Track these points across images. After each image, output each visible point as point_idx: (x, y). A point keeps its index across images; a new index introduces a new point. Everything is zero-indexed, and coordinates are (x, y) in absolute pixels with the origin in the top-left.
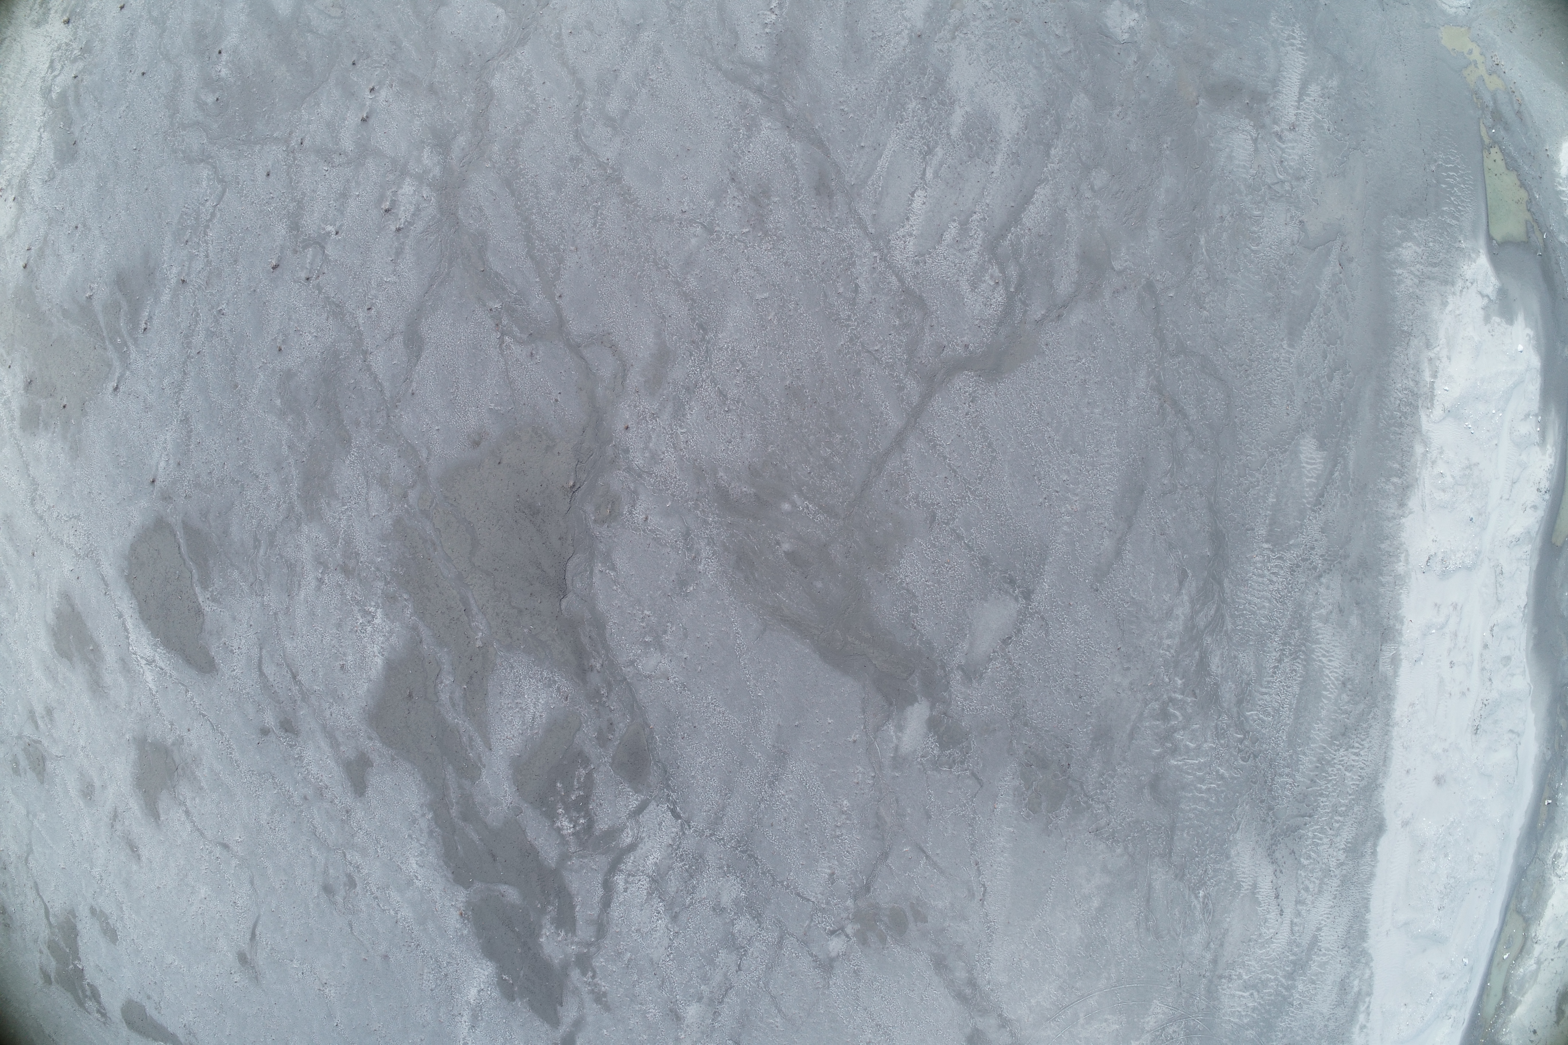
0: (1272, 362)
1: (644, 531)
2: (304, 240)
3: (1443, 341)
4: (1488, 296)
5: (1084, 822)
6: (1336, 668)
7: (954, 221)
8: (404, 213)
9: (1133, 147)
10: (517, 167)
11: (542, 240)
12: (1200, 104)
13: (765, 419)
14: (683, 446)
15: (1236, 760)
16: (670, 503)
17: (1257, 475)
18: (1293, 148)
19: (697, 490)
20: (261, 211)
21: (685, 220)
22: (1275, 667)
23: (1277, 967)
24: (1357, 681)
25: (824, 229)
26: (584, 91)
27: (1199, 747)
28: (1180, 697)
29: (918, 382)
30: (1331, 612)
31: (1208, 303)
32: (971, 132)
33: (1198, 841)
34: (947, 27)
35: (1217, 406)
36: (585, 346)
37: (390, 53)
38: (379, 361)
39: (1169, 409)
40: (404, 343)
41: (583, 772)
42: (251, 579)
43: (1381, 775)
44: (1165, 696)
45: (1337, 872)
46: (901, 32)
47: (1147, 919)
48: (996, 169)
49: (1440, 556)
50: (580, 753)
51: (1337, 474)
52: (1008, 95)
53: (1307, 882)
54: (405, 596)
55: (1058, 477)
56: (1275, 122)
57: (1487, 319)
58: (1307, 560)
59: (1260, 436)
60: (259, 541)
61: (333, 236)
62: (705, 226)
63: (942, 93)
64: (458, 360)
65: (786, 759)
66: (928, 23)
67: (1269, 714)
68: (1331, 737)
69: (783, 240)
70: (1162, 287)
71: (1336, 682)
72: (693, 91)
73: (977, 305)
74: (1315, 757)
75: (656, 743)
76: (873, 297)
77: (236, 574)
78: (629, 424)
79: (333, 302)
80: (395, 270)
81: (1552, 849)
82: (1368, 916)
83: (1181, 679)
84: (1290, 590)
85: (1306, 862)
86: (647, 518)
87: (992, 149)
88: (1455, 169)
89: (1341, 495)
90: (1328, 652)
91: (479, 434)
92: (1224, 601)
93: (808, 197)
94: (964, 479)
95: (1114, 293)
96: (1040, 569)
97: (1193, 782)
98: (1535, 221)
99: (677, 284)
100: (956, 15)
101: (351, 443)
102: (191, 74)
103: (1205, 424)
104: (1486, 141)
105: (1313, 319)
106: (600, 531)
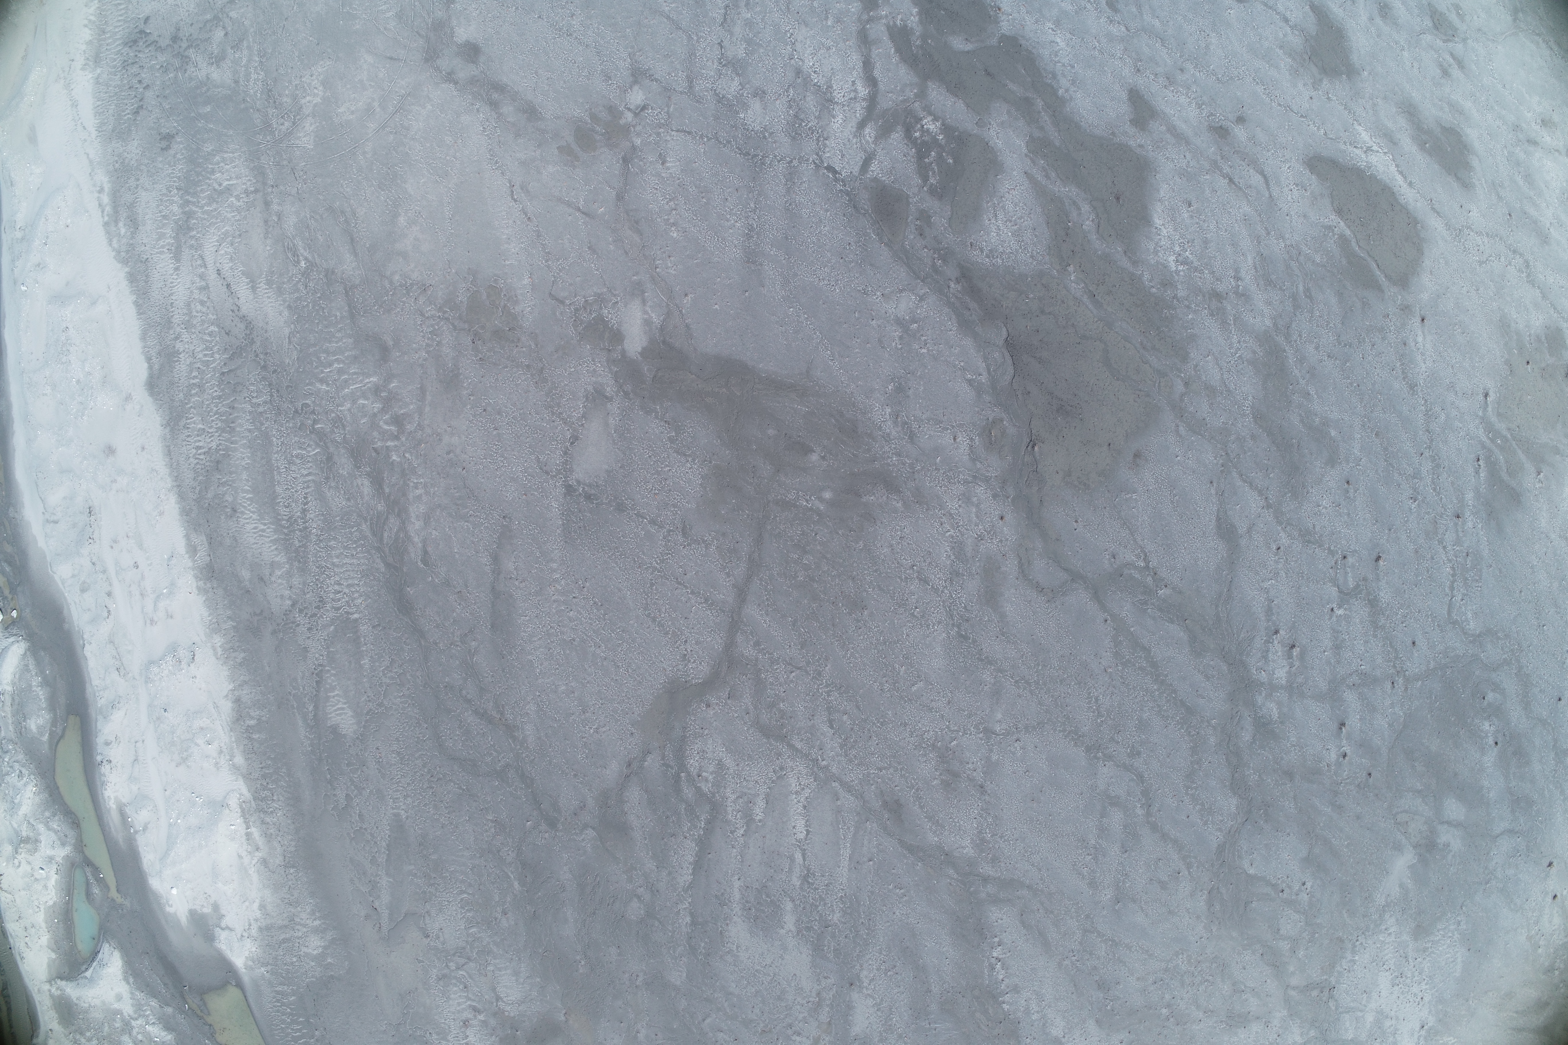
0: (409, 793)
1: (953, 427)
2: (1360, 593)
3: (251, 871)
4: (223, 929)
5: (440, 293)
6: (248, 523)
7: (760, 821)
8: (1277, 649)
9: (613, 950)
10: (1187, 729)
11: (1140, 668)
12: (562, 1015)
13: (876, 571)
14: (944, 519)
15: (314, 402)
16: (938, 460)
17: (388, 681)
18: (459, 1004)
19: (917, 482)
20: (1409, 606)
21: (1013, 733)
22: (307, 504)
23: (205, 219)
24: (223, 517)
25: (880, 770)
26: (1148, 823)
27: (354, 402)
28: (389, 443)
29: (743, 656)
30: (270, 575)
31: (491, 827)
32: (773, 911)
33: (324, 313)
34: (828, 1002)
35: (448, 732)
36: (1067, 581)
37: (1340, 796)
38: (1253, 502)
39: (494, 713)
40: (1236, 528)
41: (932, 181)
42: (1302, 258)
43: (168, 437)
44: (403, 439)
45: (178, 329)
46: (870, 982)
47: (347, 221)
48: (737, 884)
49: (184, 665)
50: (941, 197)
51: (311, 708)
52: (749, 958)
53: (204, 310)
54: (1154, 290)
55: (579, 612)
56: (485, 1023)
57: (216, 907)
58: (312, 616)
59: (397, 718)
60: (1306, 296)
61: (1335, 605)
62: (993, 733)
63: (812, 937)
64: (1181, 529)
65: (746, 257)
66: (847, 1000)
67: (297, 457)
68: (229, 455)
69: (916, 746)
70: (540, 827)
71: (243, 509)
72: (1047, 858)
73: (711, 748)
74: (239, 432)
75: (874, 231)
76: (812, 722)
77: (1318, 260)
78: (1001, 523)
79: (1314, 544)
80: (1267, 593)
82: (134, 297)
83: (394, 460)
84: (318, 582)
85: (212, 328)
86: (955, 439)
87: (747, 902)
88: (295, 1039)
89: (299, 690)
90: (261, 536)
91: (1138, 465)
92: (378, 549)
93: (906, 795)
94: (667, 579)
95: (585, 806)
96: (566, 519)
97: (349, 367)
98: (201, 1018)
99: (1000, 670)
100: (824, 1017)
101: (1253, 418)
102: (1516, 714)
103: (455, 711)
105: (385, 848)
106: (996, 413)
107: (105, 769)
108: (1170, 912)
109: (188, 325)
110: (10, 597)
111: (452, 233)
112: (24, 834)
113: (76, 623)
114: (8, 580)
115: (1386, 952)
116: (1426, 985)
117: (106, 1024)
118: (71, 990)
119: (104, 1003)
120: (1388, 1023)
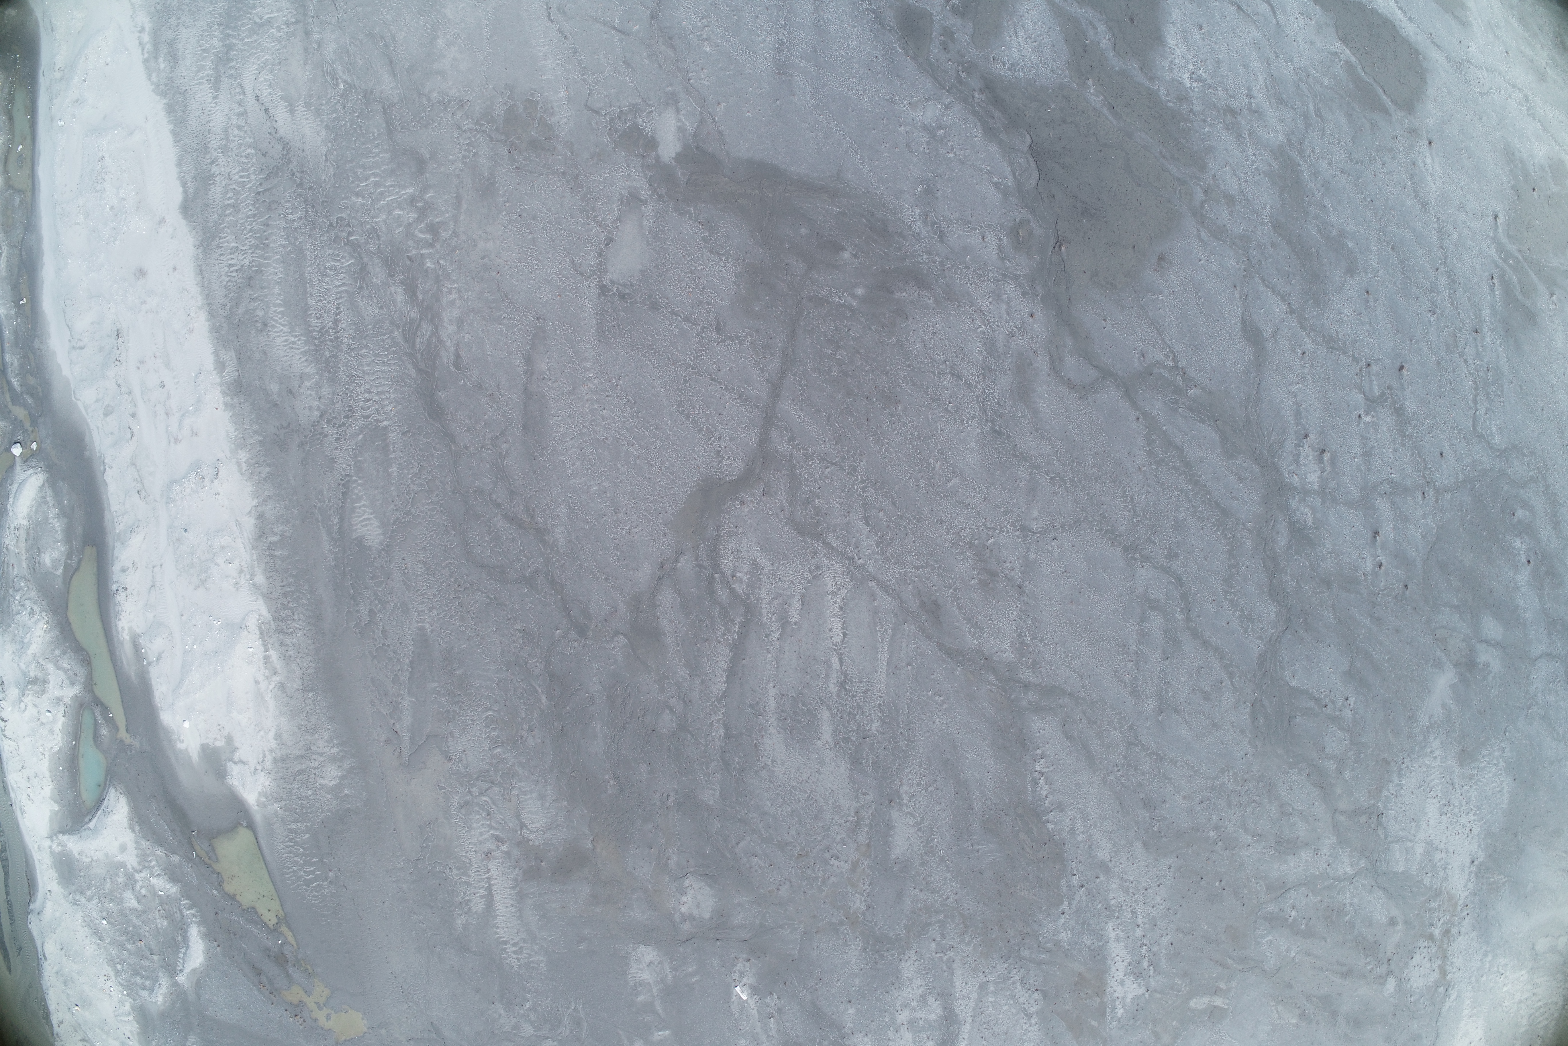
0: (435, 605)
1: (981, 227)
2: (1386, 400)
3: (268, 697)
4: (235, 763)
5: (477, 108)
6: (278, 336)
7: (796, 623)
8: (1308, 454)
9: (644, 768)
10: (1223, 531)
11: (1174, 467)
12: (589, 842)
13: (909, 366)
14: (975, 316)
15: (349, 216)
16: (967, 259)
17: (416, 488)
18: (481, 834)
19: (947, 279)
20: (1434, 417)
21: (1050, 531)
22: (339, 314)
23: (245, 50)
24: (253, 332)
25: (918, 568)
26: (1189, 628)
27: (390, 213)
28: (424, 251)
29: (777, 451)
30: (299, 386)
31: (519, 638)
32: (809, 721)
33: (361, 130)
34: (867, 822)
35: (477, 538)
36: (1098, 379)
37: (1377, 607)
38: (1276, 308)
39: (524, 517)
40: (1261, 331)
42: (1310, 80)
43: (201, 256)
44: (438, 246)
45: (215, 154)
46: (910, 799)
47: (386, 45)
48: (772, 692)
49: (207, 481)
50: (963, 16)
51: (336, 521)
52: (785, 773)
53: (242, 134)
54: (1170, 104)
55: (612, 411)
56: (508, 854)
57: (229, 739)
58: (340, 426)
59: (425, 527)
60: (1317, 115)
61: (1362, 412)
62: (1030, 531)
63: (850, 750)
64: (1208, 330)
65: (776, 68)
66: (887, 818)
67: (330, 269)
68: (262, 271)
69: (953, 544)
70: (570, 636)
71: (273, 323)
72: (1088, 664)
73: (745, 547)
74: (272, 247)
75: (900, 45)
76: (848, 518)
77: (1326, 82)
78: (1031, 320)
79: (1338, 351)
80: (1295, 396)
82: (171, 127)
83: (428, 267)
84: (347, 392)
85: (249, 151)
86: (983, 239)
87: (783, 711)
88: (308, 883)
89: (325, 502)
90: (291, 348)
91: (1162, 268)
92: (410, 355)
93: (943, 595)
94: (701, 376)
95: (616, 611)
96: (600, 319)
97: (385, 181)
98: (209, 866)
99: (1036, 467)
100: (863, 839)
101: (1272, 226)
102: (1546, 532)
103: (484, 517)
104: (284, 929)
105: (408, 665)
106: (1021, 214)
107: (120, 597)
108: (1214, 725)
109: (225, 150)
110: (30, 429)
111: (489, 52)
112: (32, 674)
113: (97, 449)
114: (30, 413)
115: (1433, 777)
116: (1474, 815)
117: (108, 880)
118: (73, 844)
119: (107, 856)
120: (1438, 856)
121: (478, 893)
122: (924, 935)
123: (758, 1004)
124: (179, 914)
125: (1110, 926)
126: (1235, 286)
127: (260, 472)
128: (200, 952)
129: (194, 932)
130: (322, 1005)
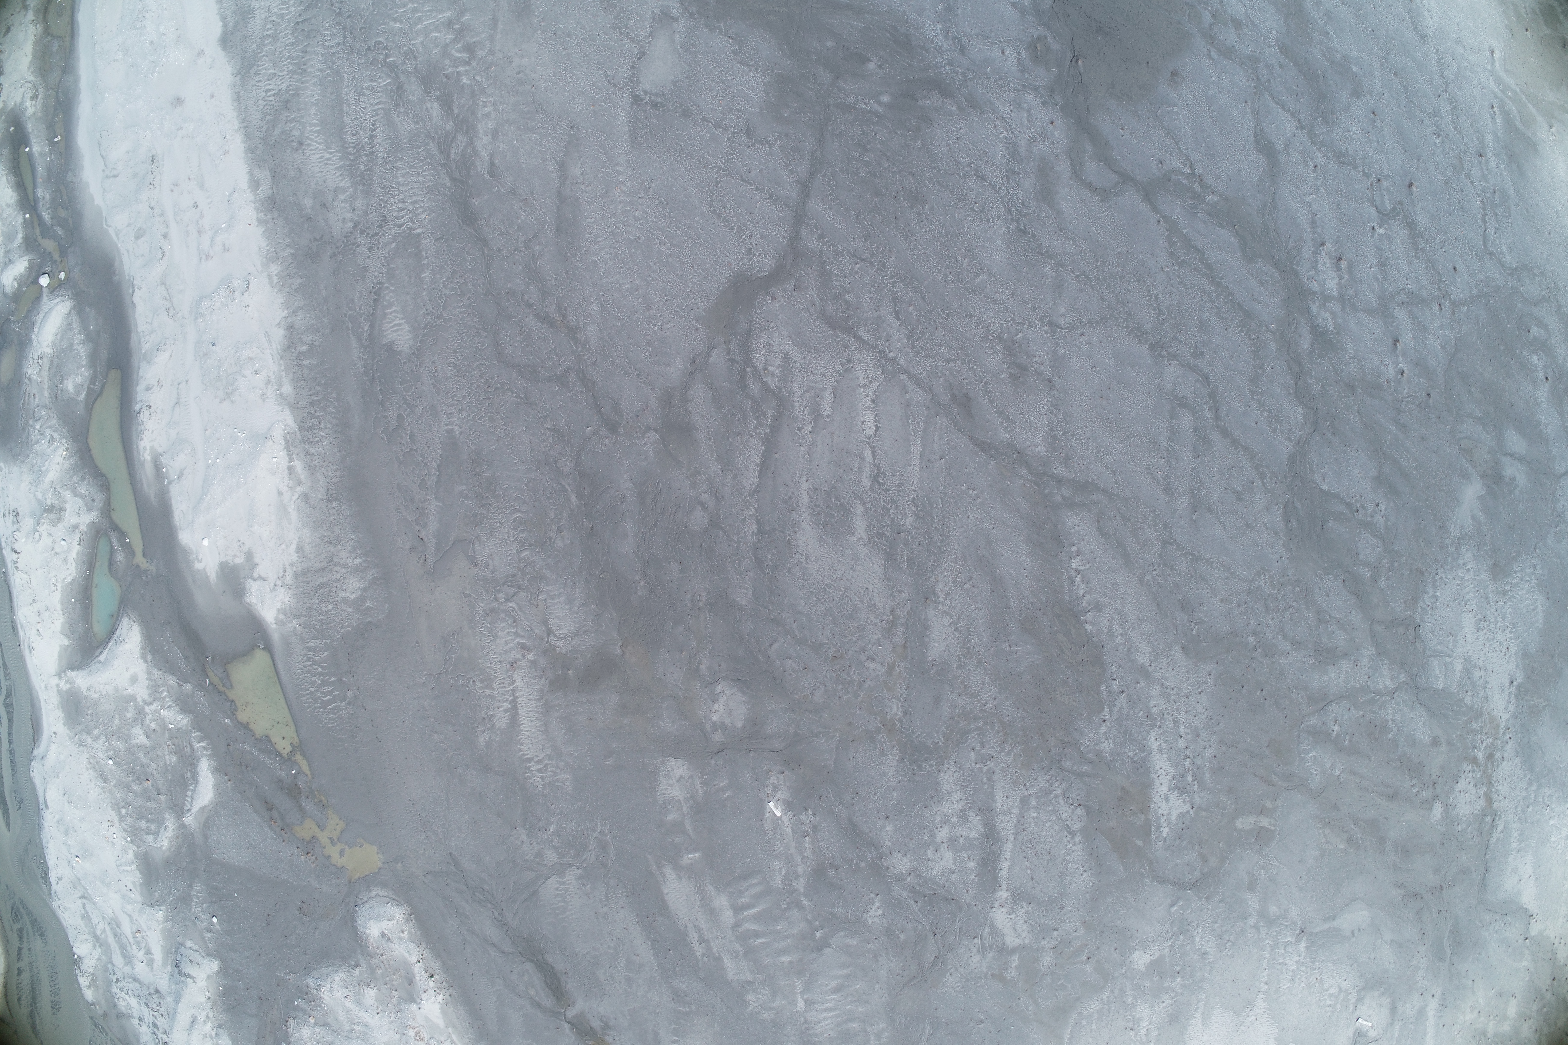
0: (465, 406)
1: (1001, 42)
2: (1398, 214)
3: (292, 509)
4: (255, 580)
6: (314, 154)
7: (828, 416)
8: (1325, 262)
9: (675, 567)
10: (1247, 332)
11: (1196, 269)
12: (618, 647)
13: (935, 168)
15: (387, 39)
16: (988, 70)
17: (448, 292)
18: (507, 643)
19: (970, 89)
20: (1446, 233)
21: (1078, 327)
22: (375, 130)
24: (288, 151)
25: (948, 361)
26: (1218, 427)
27: (427, 35)
28: (460, 69)
29: (807, 248)
30: (333, 200)
31: (549, 437)
32: (843, 516)
34: (903, 621)
35: (508, 339)
36: (1119, 183)
37: (1402, 414)
38: (1288, 125)
39: (556, 316)
40: (1273, 144)
43: (239, 83)
44: (474, 64)
46: (946, 597)
48: (805, 486)
49: (237, 294)
51: (366, 328)
52: (818, 571)
55: (645, 212)
56: (534, 663)
57: (249, 556)
58: (373, 236)
59: (456, 330)
61: (1375, 224)
62: (1058, 327)
63: (885, 545)
64: (1222, 141)
66: (923, 617)
67: (367, 89)
68: (299, 94)
69: (982, 338)
70: (601, 433)
71: (310, 142)
72: (1120, 460)
73: (777, 341)
74: (310, 72)
76: (878, 312)
78: (1052, 127)
79: (1348, 165)
80: (1310, 206)
81: (41, 102)
83: (464, 83)
84: (381, 202)
86: (1003, 53)
87: (816, 506)
88: (325, 704)
89: (355, 310)
90: (326, 164)
91: (1176, 82)
92: (445, 166)
93: (974, 388)
94: (732, 177)
95: (647, 407)
96: (633, 126)
97: (423, 7)
99: (1062, 265)
100: (899, 639)
101: (1279, 49)
103: (515, 317)
104: (298, 757)
105: (435, 469)
106: (1040, 31)
107: (143, 417)
108: (1248, 526)
110: (59, 260)
112: (49, 502)
113: (127, 273)
114: (59, 245)
115: (1467, 590)
116: (1511, 632)
117: (117, 716)
118: (82, 680)
119: (116, 689)
120: (1477, 674)
121: (502, 706)
122: (963, 743)
123: (792, 821)
124: (189, 748)
125: (1153, 735)
126: (1246, 102)
127: (291, 284)
128: (210, 788)
129: (205, 767)
130: (336, 840)
